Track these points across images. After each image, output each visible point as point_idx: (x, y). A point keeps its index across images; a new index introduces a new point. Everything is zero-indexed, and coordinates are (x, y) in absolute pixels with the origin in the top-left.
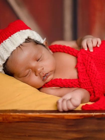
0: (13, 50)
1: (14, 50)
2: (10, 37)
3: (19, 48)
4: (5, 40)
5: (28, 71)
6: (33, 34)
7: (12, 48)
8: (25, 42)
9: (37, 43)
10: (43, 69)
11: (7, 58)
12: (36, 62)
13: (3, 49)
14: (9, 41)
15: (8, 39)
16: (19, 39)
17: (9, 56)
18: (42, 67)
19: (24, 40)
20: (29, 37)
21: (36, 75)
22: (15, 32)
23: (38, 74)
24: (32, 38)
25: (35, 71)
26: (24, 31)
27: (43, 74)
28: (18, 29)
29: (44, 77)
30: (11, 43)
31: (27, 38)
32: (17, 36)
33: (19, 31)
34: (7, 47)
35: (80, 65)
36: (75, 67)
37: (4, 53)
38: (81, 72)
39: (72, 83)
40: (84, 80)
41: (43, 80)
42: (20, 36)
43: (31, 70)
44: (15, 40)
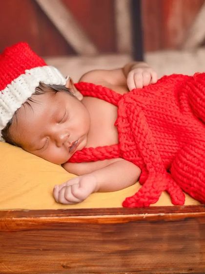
0: (16, 110)
1: (18, 109)
3: (26, 105)
4: (2, 91)
5: (44, 140)
7: (15, 106)
8: (36, 93)
10: (69, 136)
11: (7, 122)
12: (58, 124)
14: (9, 93)
15: (6, 89)
16: (25, 89)
17: (10, 118)
18: (67, 132)
19: (34, 91)
21: (58, 146)
23: (60, 144)
25: (55, 140)
27: (70, 143)
29: (71, 147)
30: (12, 96)
31: (38, 85)
32: (21, 82)
33: (24, 72)
34: (6, 104)
35: (123, 121)
36: (115, 125)
37: (2, 113)
38: (123, 133)
39: (110, 153)
40: (129, 146)
41: (69, 152)
42: (26, 83)
43: (49, 138)
44: (17, 91)
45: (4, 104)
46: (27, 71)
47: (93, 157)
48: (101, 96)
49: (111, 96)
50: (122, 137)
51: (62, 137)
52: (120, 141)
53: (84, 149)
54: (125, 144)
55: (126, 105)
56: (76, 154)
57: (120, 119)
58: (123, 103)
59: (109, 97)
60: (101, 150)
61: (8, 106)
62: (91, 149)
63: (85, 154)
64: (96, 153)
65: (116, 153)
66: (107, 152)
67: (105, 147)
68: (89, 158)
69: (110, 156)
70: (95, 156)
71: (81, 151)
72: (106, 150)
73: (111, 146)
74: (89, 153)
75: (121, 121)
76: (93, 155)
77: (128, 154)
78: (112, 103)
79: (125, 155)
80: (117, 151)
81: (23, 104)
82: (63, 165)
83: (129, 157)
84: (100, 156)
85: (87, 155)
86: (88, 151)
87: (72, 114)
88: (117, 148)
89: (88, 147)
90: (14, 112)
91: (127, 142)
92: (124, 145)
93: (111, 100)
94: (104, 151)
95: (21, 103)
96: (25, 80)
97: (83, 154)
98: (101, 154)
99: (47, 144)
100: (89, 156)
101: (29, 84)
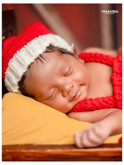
0: (30, 64)
1: (32, 63)
2: (25, 46)
3: (38, 60)
4: (20, 50)
5: (53, 90)
6: (56, 40)
7: (29, 60)
8: (47, 52)
9: (62, 52)
10: (73, 86)
11: (22, 74)
12: (64, 77)
13: (17, 62)
14: (25, 51)
15: (23, 49)
16: (38, 48)
17: (25, 71)
18: (71, 83)
19: (45, 49)
21: (64, 96)
22: (33, 38)
23: (65, 94)
24: (56, 45)
25: (61, 90)
26: (44, 36)
28: (37, 34)
30: (27, 53)
31: (48, 45)
33: (38, 37)
34: (22, 59)
35: (117, 76)
36: (110, 79)
37: (18, 67)
38: (117, 85)
39: (106, 102)
42: (39, 44)
43: (56, 89)
44: (32, 49)
45: (20, 59)
46: (40, 36)
47: (92, 106)
48: (98, 60)
49: (107, 59)
50: (117, 88)
51: (67, 87)
52: (115, 91)
53: (86, 100)
56: (79, 104)
57: (115, 74)
58: (116, 62)
59: (105, 60)
60: (98, 100)
61: (23, 61)
62: (91, 100)
63: (86, 103)
64: (95, 102)
65: (110, 102)
67: (103, 98)
68: (89, 106)
69: (106, 105)
70: (94, 105)
71: (83, 101)
72: (103, 100)
73: (107, 97)
74: (89, 102)
76: (92, 104)
78: (107, 64)
80: (112, 101)
81: (36, 59)
82: (67, 114)
84: (98, 105)
85: (88, 104)
86: (89, 100)
87: (75, 70)
88: (112, 99)
89: (88, 98)
90: (28, 66)
92: (118, 95)
93: (106, 62)
94: (101, 101)
95: (35, 57)
96: (38, 42)
97: (84, 104)
98: (99, 103)
99: (54, 94)
100: (89, 105)
101: (41, 44)
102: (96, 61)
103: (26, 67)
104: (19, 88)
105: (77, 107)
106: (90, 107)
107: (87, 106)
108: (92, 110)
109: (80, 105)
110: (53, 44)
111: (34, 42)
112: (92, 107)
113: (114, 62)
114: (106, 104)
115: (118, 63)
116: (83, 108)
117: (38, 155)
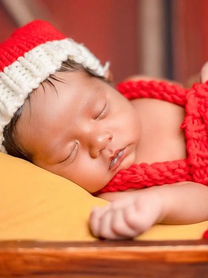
0: (30, 90)
1: (34, 90)
2: (20, 58)
3: (46, 85)
4: (9, 66)
5: (71, 144)
6: (80, 50)
7: (29, 84)
8: (62, 70)
9: (90, 74)
10: (110, 139)
13: (4, 88)
14: (20, 68)
16: (46, 62)
17: (20, 104)
18: (107, 133)
19: (59, 65)
20: (71, 59)
21: (93, 157)
22: (35, 46)
23: (96, 152)
24: (78, 60)
26: (56, 42)
27: (111, 151)
28: (41, 39)
29: (113, 159)
30: (25, 71)
31: (65, 59)
32: (40, 53)
33: (44, 42)
34: (15, 83)
35: (193, 123)
36: (181, 128)
37: (7, 98)
38: (194, 139)
39: (173, 171)
40: (203, 159)
41: (109, 169)
42: (48, 55)
43: (78, 142)
44: (34, 64)
45: (11, 82)
47: (146, 178)
48: (157, 94)
49: (173, 91)
50: (193, 145)
51: (101, 139)
52: (190, 150)
53: (133, 166)
54: (198, 155)
55: (198, 100)
56: (119, 176)
57: (190, 118)
58: (193, 96)
59: (169, 93)
60: (158, 166)
61: (18, 85)
62: (143, 166)
63: (134, 173)
64: (151, 171)
65: (181, 171)
66: (169, 170)
67: (166, 163)
69: (173, 177)
70: (149, 176)
71: (127, 170)
72: (167, 167)
73: (174, 162)
74: (140, 171)
75: (191, 122)
76: (145, 174)
77: (202, 172)
78: (175, 102)
79: (198, 173)
80: (184, 169)
81: (41, 83)
83: (203, 178)
84: (157, 177)
85: (138, 174)
88: (184, 165)
89: (139, 163)
90: (26, 95)
91: (201, 153)
92: (196, 157)
93: (173, 98)
94: (163, 168)
95: (40, 80)
96: (45, 51)
97: (130, 174)
98: (159, 172)
99: (74, 152)
100: (140, 175)
101: (52, 55)
102: (152, 96)
103: (23, 97)
104: (4, 139)
105: (117, 180)
106: (141, 179)
107: (136, 179)
108: (146, 187)
109: (121, 177)
110: (72, 56)
111: (37, 52)
112: (146, 181)
113: (189, 96)
114: (173, 175)
115: (197, 98)
116: (128, 182)
117: (48, 259)
